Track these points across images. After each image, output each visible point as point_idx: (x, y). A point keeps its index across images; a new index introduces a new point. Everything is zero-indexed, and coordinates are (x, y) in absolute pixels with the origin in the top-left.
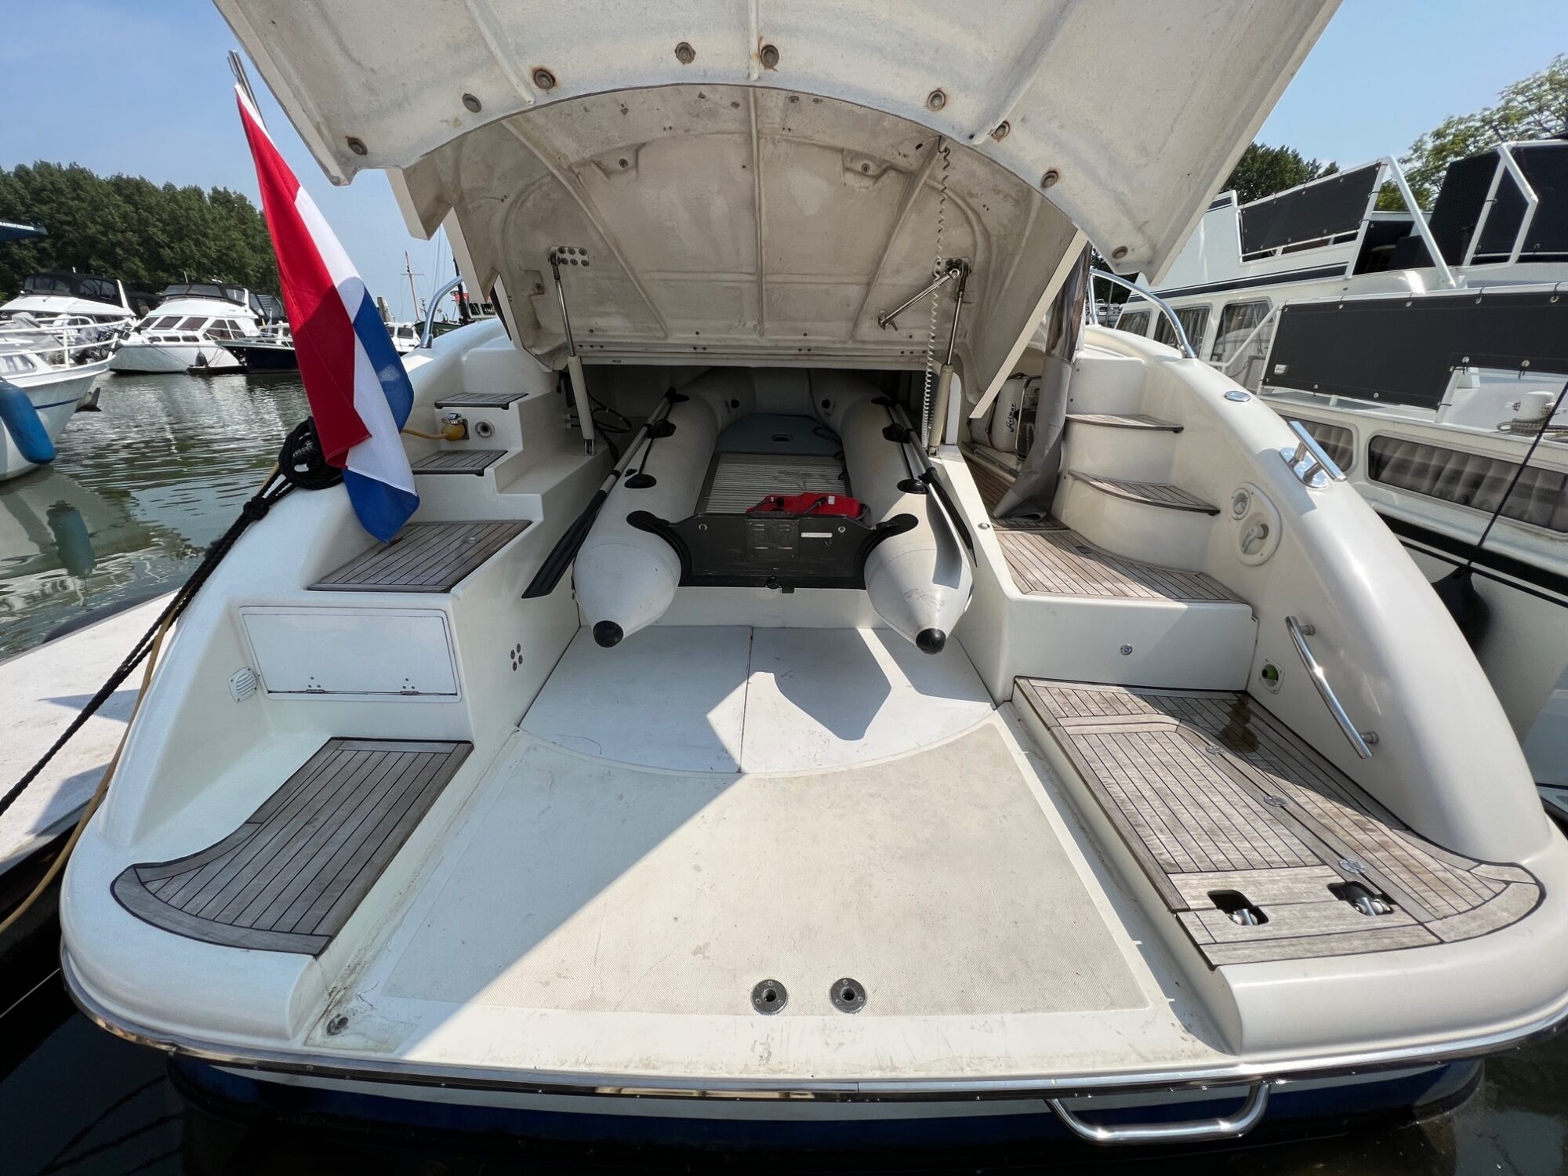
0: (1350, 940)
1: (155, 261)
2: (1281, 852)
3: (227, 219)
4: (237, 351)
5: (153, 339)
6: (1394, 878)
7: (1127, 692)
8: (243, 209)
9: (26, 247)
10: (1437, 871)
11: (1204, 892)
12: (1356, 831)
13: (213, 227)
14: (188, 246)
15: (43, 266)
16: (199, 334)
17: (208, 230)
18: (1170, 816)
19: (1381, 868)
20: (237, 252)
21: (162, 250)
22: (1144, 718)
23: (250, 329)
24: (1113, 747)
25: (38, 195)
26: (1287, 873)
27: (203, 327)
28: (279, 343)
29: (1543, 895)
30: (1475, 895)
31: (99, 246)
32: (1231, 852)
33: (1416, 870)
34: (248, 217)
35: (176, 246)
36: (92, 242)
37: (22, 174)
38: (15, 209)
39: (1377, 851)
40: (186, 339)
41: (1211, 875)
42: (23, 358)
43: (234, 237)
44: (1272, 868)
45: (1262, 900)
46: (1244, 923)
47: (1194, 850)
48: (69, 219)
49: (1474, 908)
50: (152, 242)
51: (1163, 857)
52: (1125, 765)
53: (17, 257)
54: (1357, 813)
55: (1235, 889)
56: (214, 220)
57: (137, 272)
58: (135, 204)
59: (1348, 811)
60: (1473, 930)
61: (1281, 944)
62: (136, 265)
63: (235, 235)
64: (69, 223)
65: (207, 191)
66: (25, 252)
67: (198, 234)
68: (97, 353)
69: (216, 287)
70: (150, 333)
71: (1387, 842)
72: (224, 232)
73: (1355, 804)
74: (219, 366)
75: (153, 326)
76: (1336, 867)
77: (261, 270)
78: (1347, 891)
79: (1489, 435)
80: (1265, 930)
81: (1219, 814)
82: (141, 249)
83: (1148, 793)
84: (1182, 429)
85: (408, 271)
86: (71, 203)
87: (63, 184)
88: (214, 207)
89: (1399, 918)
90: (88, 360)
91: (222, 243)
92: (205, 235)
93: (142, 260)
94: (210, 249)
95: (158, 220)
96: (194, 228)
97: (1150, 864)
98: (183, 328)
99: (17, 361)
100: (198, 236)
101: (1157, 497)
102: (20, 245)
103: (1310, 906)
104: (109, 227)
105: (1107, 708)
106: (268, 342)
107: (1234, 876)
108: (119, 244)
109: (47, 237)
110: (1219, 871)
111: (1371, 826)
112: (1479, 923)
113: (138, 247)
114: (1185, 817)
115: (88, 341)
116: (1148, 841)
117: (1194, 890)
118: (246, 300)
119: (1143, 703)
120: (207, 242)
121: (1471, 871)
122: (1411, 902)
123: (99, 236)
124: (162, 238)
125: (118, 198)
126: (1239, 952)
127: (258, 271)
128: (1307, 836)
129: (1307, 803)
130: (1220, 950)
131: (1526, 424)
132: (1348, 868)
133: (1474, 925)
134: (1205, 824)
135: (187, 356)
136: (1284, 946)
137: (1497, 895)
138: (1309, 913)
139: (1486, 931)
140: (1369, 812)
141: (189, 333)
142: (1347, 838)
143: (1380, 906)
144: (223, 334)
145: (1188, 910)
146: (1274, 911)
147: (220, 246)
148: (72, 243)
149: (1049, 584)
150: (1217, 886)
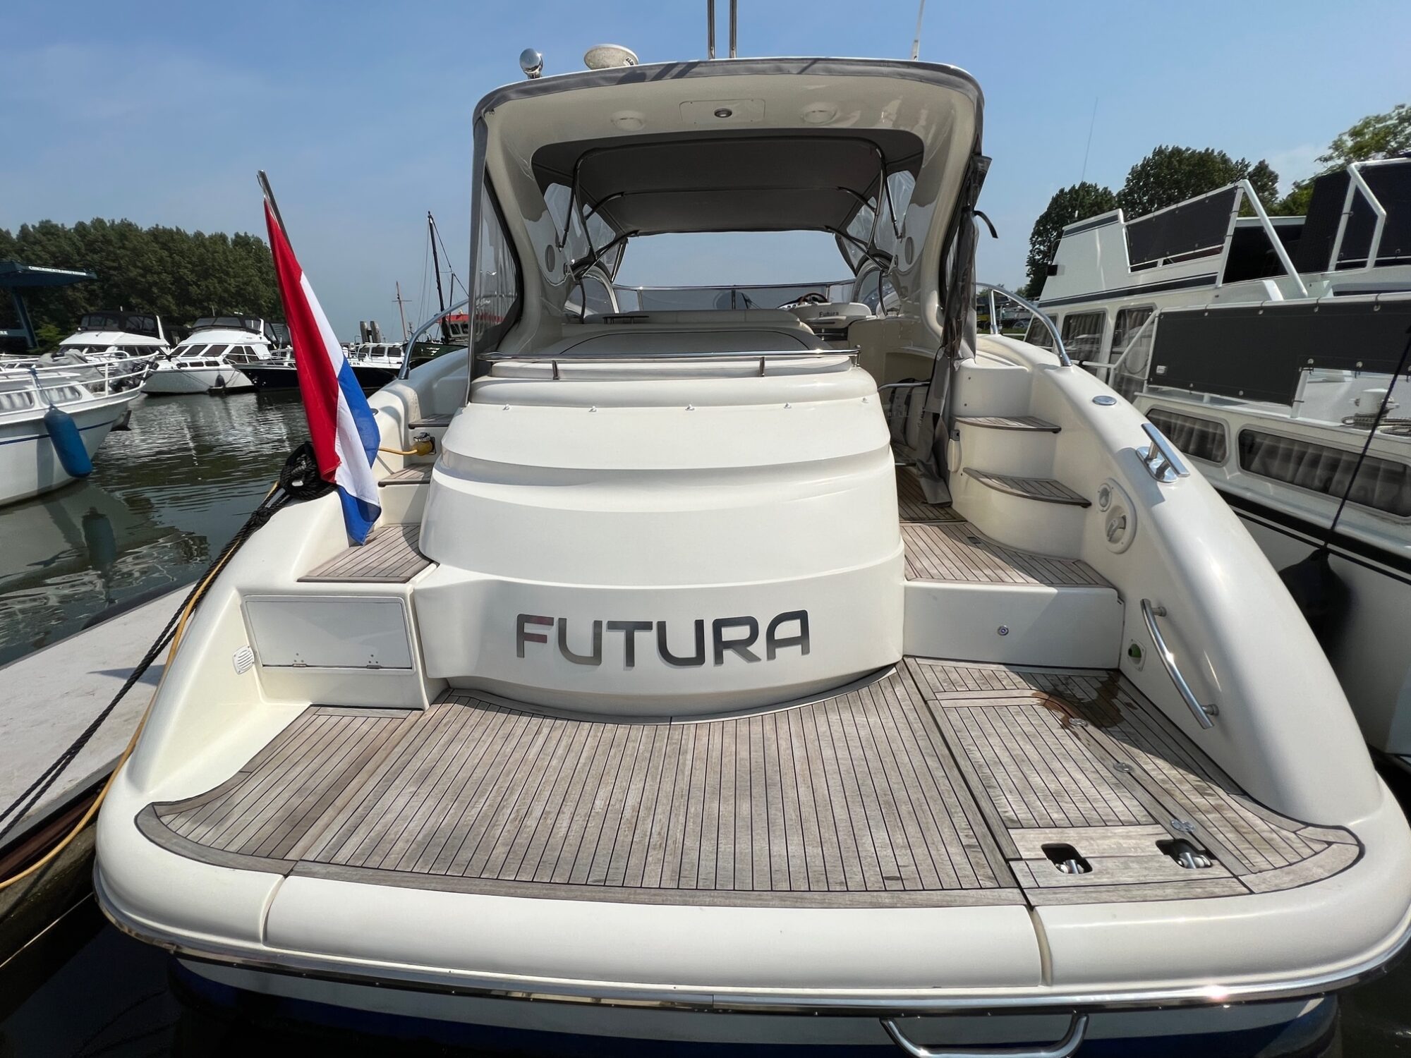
0: (1164, 889)
1: (184, 298)
2: (1119, 812)
3: (246, 259)
4: (249, 373)
5: (180, 365)
6: (1220, 837)
7: (1006, 670)
8: (259, 250)
9: (78, 290)
10: (1264, 831)
11: (1039, 845)
12: (1194, 795)
13: (234, 266)
14: (213, 283)
15: (91, 305)
16: (219, 359)
17: (230, 269)
18: (1021, 779)
19: (1210, 827)
20: (252, 286)
21: (190, 287)
22: (1016, 693)
23: (263, 353)
24: (981, 718)
25: (91, 247)
26: (1120, 830)
27: (223, 353)
28: (286, 364)
29: (1361, 854)
30: (1295, 853)
31: (139, 286)
32: (1071, 811)
33: (1244, 830)
34: (263, 256)
35: (203, 283)
36: (132, 283)
37: (80, 229)
38: (72, 259)
39: (1209, 812)
40: (208, 364)
41: (1047, 830)
42: (73, 389)
43: (251, 274)
44: (1107, 826)
45: (1091, 853)
46: (1071, 871)
47: (1038, 809)
48: (115, 265)
49: (1291, 864)
50: (183, 281)
51: (1007, 814)
52: (989, 735)
53: (70, 299)
54: (1199, 779)
55: (1068, 843)
56: (235, 261)
57: (169, 306)
58: (169, 249)
59: (1191, 777)
60: (1284, 883)
61: (1099, 890)
62: (169, 301)
63: (252, 272)
64: (115, 269)
65: (231, 236)
66: (78, 294)
67: (222, 273)
68: (131, 382)
69: (236, 318)
70: (178, 360)
71: (1222, 806)
72: (243, 270)
73: (1200, 772)
74: (235, 386)
75: (182, 354)
76: (1168, 826)
77: (272, 301)
78: (1172, 848)
79: (1333, 428)
80: (1089, 878)
81: (1068, 778)
82: (173, 288)
83: (1005, 758)
84: (1060, 429)
85: (399, 298)
86: (118, 252)
87: (113, 237)
88: (235, 249)
89: (1218, 871)
90: (124, 388)
91: (240, 279)
92: (227, 274)
93: (173, 297)
94: (230, 285)
95: (189, 263)
96: (218, 267)
97: (994, 821)
98: (206, 355)
99: (68, 392)
100: (222, 274)
101: (1036, 492)
102: (74, 289)
103: (1133, 859)
104: (147, 270)
105: (984, 684)
106: (277, 364)
107: (1068, 832)
108: (155, 284)
109: (97, 281)
110: (1056, 827)
111: (1210, 791)
112: (1291, 877)
113: (170, 286)
114: (1035, 780)
115: (125, 372)
116: (996, 800)
117: (1029, 844)
118: (262, 329)
119: (1017, 679)
120: (228, 279)
121: (1298, 832)
122: (1231, 857)
123: (139, 278)
124: (191, 277)
125: (156, 246)
126: (1058, 896)
127: (270, 302)
128: (1145, 798)
129: (1154, 770)
130: (1041, 894)
131: (1366, 419)
132: (1178, 827)
133: (1287, 879)
134: (1052, 787)
135: (208, 378)
136: (1100, 892)
137: (1316, 853)
138: (1131, 864)
139: (1296, 884)
140: (1211, 779)
141: (211, 359)
142: (1185, 801)
143: (1201, 861)
144: (241, 359)
145: (1021, 859)
146: (1100, 863)
147: (239, 282)
148: (116, 285)
149: (934, 571)
150: (1051, 840)
